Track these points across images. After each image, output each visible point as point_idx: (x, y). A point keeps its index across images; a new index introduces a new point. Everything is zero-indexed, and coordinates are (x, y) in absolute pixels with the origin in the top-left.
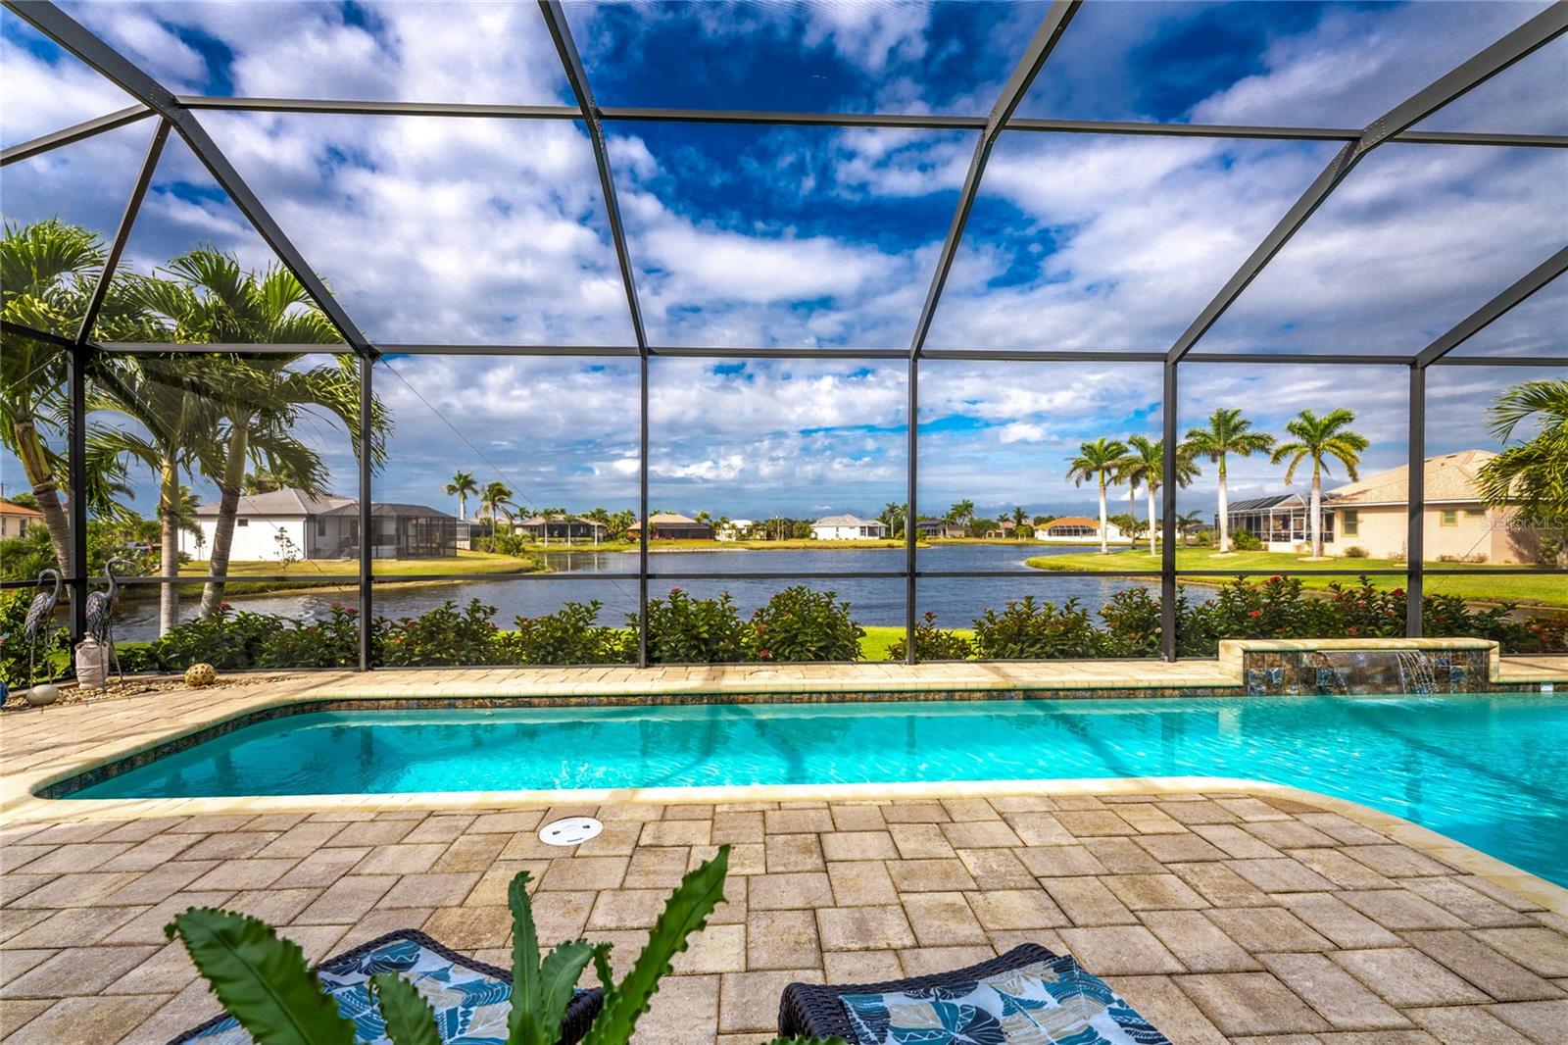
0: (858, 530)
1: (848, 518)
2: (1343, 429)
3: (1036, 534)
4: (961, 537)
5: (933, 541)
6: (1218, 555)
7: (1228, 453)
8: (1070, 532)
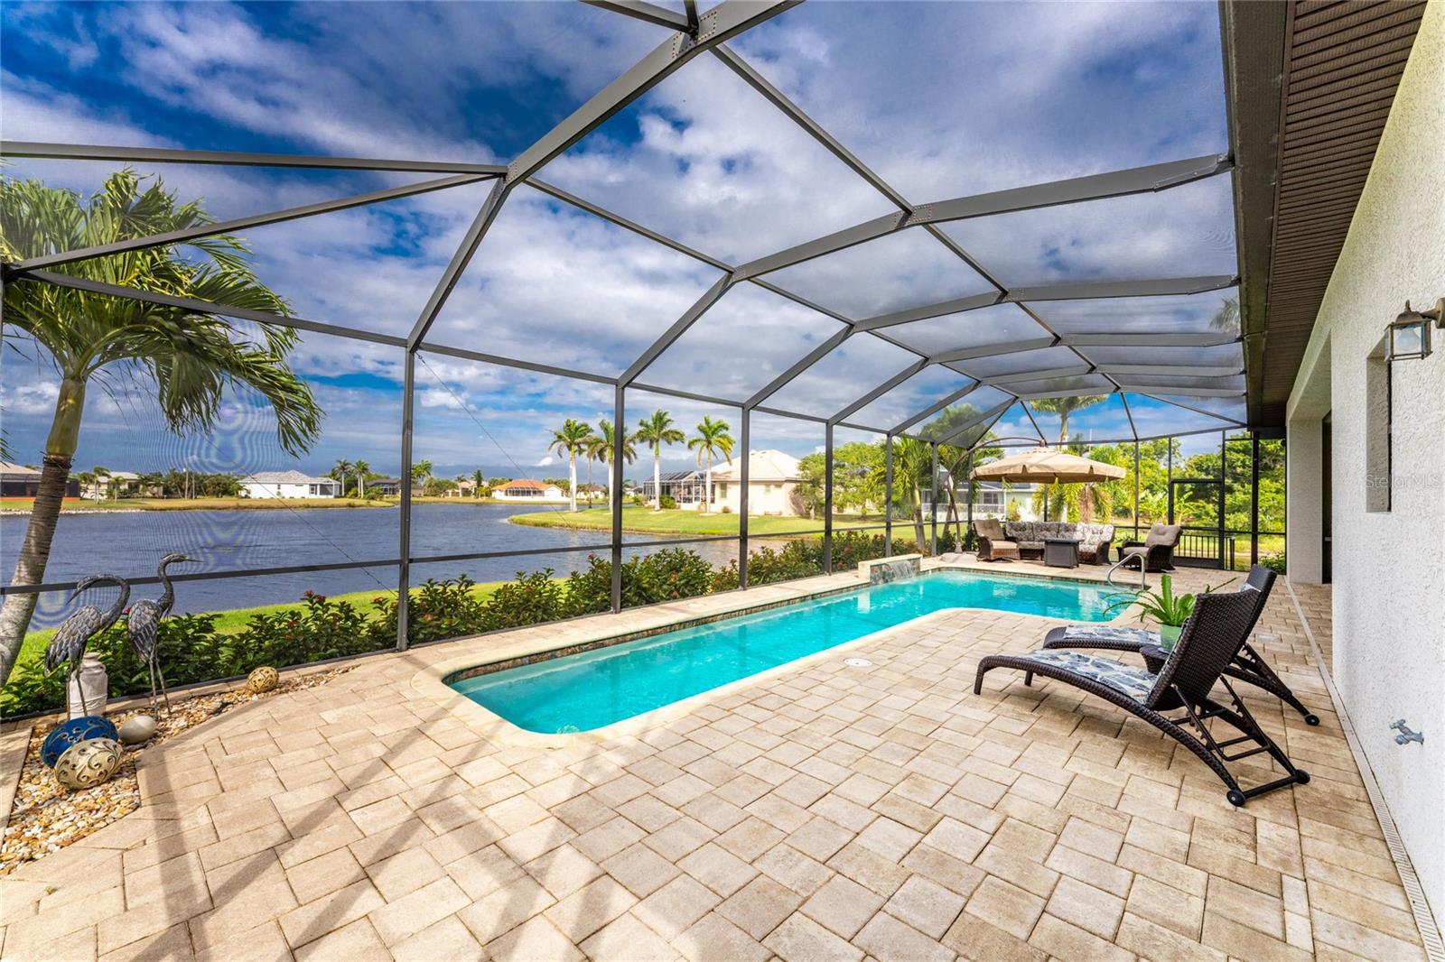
0: (307, 488)
1: (294, 474)
2: (724, 432)
3: (494, 494)
4: (420, 496)
5: (390, 499)
6: (654, 513)
7: (661, 441)
8: (526, 492)
